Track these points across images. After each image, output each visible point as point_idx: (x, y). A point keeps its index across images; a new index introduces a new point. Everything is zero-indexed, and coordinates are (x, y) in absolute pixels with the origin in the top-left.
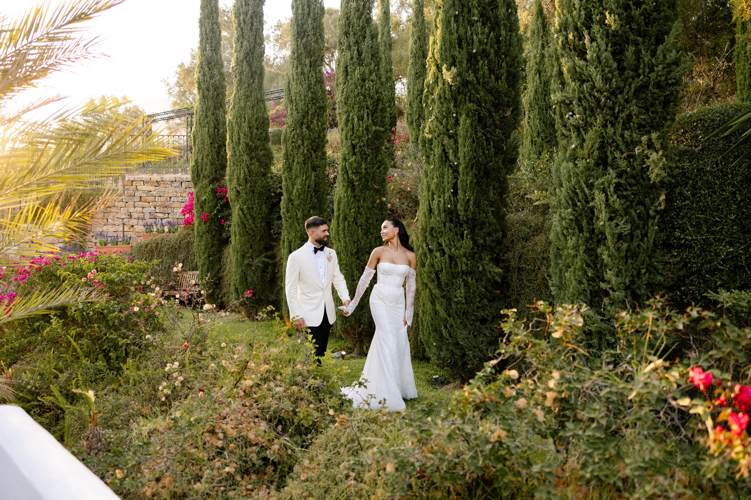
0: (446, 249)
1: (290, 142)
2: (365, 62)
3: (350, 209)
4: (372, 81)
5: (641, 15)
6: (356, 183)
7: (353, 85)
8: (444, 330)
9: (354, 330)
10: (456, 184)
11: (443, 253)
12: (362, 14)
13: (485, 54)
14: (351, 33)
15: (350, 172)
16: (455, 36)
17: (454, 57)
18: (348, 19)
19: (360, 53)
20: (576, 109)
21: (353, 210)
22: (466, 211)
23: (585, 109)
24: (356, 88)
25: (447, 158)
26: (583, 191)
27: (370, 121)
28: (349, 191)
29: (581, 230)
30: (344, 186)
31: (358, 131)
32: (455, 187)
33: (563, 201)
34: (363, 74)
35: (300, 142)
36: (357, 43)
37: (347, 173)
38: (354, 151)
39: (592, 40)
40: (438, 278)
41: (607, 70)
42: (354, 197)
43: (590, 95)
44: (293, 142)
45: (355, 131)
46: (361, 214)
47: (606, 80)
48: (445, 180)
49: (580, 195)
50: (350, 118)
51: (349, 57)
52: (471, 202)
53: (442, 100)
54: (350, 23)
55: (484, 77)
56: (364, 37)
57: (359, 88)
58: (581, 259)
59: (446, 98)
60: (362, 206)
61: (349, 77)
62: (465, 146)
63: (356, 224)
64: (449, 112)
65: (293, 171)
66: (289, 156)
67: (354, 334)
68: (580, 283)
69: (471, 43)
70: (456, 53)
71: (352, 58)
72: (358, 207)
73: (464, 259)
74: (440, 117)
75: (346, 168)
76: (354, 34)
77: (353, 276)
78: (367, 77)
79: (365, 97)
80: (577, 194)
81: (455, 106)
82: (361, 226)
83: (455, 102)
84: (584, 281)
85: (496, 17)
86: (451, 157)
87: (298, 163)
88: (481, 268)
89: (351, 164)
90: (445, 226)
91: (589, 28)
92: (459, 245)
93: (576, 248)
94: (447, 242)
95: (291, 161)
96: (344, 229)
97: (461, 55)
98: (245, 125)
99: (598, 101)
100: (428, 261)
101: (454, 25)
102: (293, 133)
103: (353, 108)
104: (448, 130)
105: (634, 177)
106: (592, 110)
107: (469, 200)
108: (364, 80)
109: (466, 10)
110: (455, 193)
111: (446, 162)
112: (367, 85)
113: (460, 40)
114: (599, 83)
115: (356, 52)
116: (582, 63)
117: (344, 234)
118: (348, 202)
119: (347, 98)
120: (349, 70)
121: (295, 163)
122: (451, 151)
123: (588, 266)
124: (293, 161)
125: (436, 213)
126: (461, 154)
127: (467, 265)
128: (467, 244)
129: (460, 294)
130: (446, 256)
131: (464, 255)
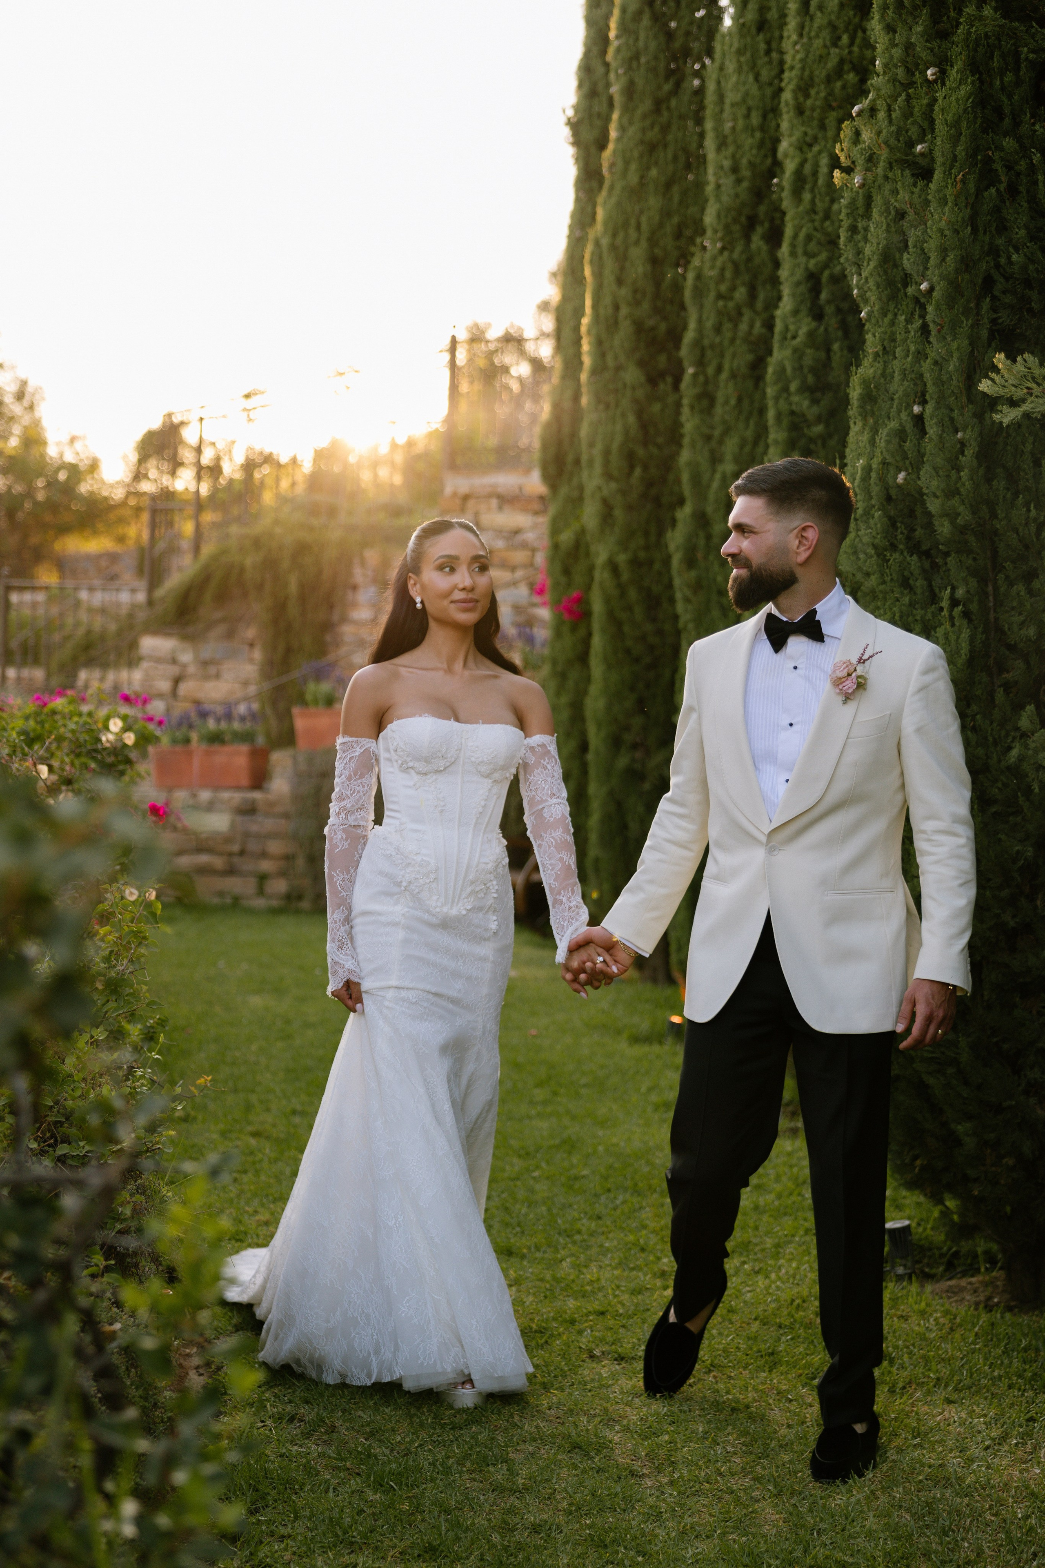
1: (712, 295)
35: (741, 293)
44: (720, 296)
65: (719, 410)
66: (709, 353)
87: (733, 376)
95: (710, 370)
98: (638, 254)
102: (719, 264)
121: (724, 375)
124: (719, 369)
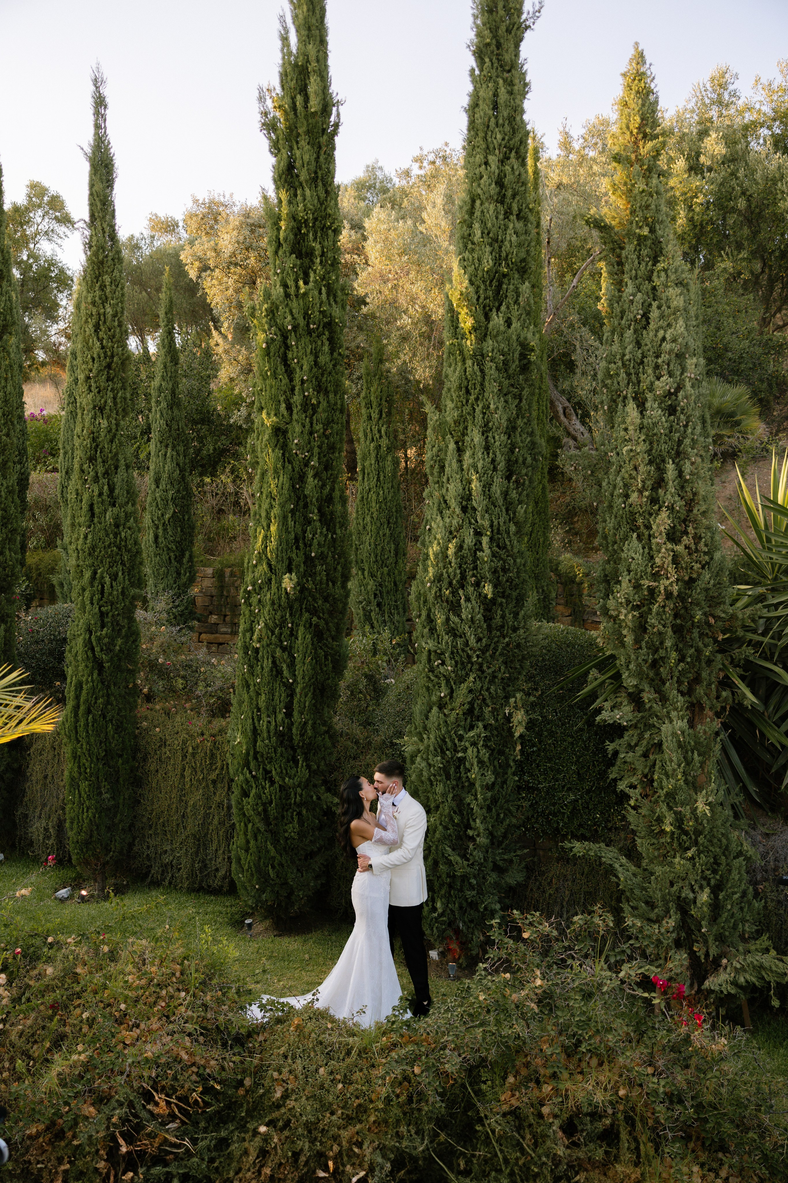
0: (277, 779)
2: (119, 501)
3: (96, 699)
4: (130, 528)
5: (507, 581)
6: (106, 665)
7: (102, 532)
8: (271, 871)
9: (98, 859)
10: (291, 702)
11: (272, 782)
12: (115, 436)
13: (322, 557)
14: (99, 460)
15: (97, 649)
16: (293, 536)
17: (290, 560)
18: (94, 440)
19: (112, 489)
20: (448, 661)
21: (101, 700)
22: (302, 735)
23: (456, 662)
24: (107, 535)
25: (279, 672)
26: (453, 741)
27: (127, 582)
28: (95, 675)
29: (448, 777)
30: (87, 666)
31: (110, 594)
32: (289, 707)
33: (432, 748)
34: (117, 518)
36: (106, 473)
37: (93, 649)
38: (103, 621)
39: (468, 600)
40: (265, 810)
41: (480, 630)
42: (103, 683)
43: (463, 650)
45: (106, 595)
46: (112, 705)
47: (479, 640)
48: (276, 698)
49: (449, 744)
50: (98, 576)
51: (96, 493)
52: (309, 727)
53: (276, 607)
54: (97, 446)
55: (321, 583)
56: (116, 468)
57: (111, 536)
58: (450, 807)
59: (280, 605)
60: (113, 694)
61: (96, 520)
62: (304, 663)
63: (104, 717)
64: (283, 621)
67: (96, 865)
68: (446, 828)
69: (308, 545)
70: (294, 556)
71: (100, 494)
72: (108, 696)
73: (299, 790)
74: (271, 624)
75: (91, 643)
76: (104, 462)
77: (99, 788)
78: (122, 522)
79: (119, 549)
80: (445, 743)
81: (291, 615)
82: (111, 720)
83: (291, 610)
84: (450, 826)
85: (332, 513)
86: (286, 673)
88: (315, 797)
89: (99, 639)
90: (275, 752)
91: (462, 587)
92: (293, 772)
93: (444, 795)
94: (279, 770)
96: (87, 725)
97: (298, 558)
99: (469, 657)
100: (254, 791)
101: (291, 523)
103: (102, 562)
104: (281, 641)
105: (496, 729)
106: (463, 663)
107: (305, 723)
108: (117, 526)
109: (301, 504)
110: (289, 714)
111: (277, 676)
112: (123, 534)
113: (297, 539)
114: (472, 641)
115: (106, 487)
116: (456, 620)
117: (87, 732)
118: (93, 688)
119: (93, 548)
120: (97, 510)
122: (285, 666)
123: (455, 812)
125: (265, 735)
126: (299, 673)
127: (301, 796)
128: (303, 773)
129: (292, 829)
130: (277, 785)
131: (299, 786)
